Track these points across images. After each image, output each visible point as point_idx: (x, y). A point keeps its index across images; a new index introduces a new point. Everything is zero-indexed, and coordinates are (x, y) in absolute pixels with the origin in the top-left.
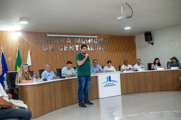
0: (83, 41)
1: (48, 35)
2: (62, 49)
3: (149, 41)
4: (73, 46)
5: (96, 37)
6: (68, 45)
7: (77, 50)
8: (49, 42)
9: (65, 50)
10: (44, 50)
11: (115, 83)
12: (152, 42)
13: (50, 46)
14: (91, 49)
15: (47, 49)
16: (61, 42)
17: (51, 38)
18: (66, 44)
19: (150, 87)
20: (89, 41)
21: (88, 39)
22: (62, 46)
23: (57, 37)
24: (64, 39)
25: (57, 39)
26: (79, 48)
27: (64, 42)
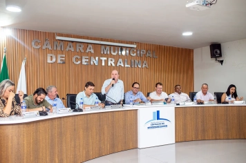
0: (114, 52)
1: (58, 38)
2: (79, 62)
3: (216, 57)
4: (97, 58)
5: (135, 46)
6: (90, 55)
7: (103, 64)
8: (59, 48)
9: (84, 63)
10: (49, 61)
11: (166, 123)
12: (221, 59)
13: (59, 56)
14: (126, 66)
15: (54, 60)
16: (78, 50)
17: (62, 43)
18: (87, 54)
19: (221, 132)
20: (124, 53)
21: (122, 48)
22: (79, 57)
23: (73, 42)
24: (83, 46)
25: (71, 44)
26: (106, 62)
27: (82, 51)
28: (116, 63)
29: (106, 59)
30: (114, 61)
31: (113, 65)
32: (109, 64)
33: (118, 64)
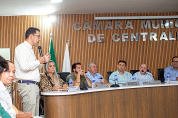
0: (156, 26)
1: (96, 18)
2: (119, 39)
4: (137, 34)
6: (129, 32)
7: (144, 40)
8: (98, 28)
9: (124, 40)
10: (90, 41)
13: (99, 35)
14: (171, 39)
15: (94, 39)
16: (116, 28)
17: (101, 23)
18: (126, 31)
20: (167, 25)
21: (164, 21)
22: (118, 35)
23: (111, 20)
24: (121, 23)
25: (110, 23)
26: (148, 37)
27: (121, 28)
28: (158, 37)
29: (147, 34)
30: (155, 35)
31: (156, 39)
32: (151, 39)
33: (161, 38)
